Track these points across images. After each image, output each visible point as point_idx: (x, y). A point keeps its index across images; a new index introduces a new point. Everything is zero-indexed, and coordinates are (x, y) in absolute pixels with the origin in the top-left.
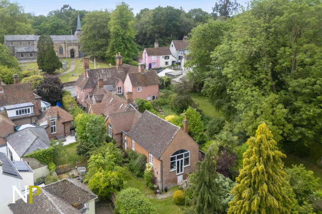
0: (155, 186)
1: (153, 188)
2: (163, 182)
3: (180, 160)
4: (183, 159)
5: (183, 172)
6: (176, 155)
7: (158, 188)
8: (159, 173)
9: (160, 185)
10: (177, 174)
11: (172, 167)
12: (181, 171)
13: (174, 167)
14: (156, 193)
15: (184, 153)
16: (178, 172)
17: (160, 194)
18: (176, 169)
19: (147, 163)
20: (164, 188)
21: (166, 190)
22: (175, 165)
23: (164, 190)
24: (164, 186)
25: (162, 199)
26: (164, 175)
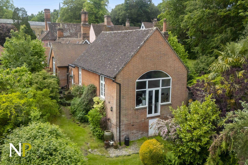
0: (106, 133)
1: (102, 138)
2: (123, 127)
3: (154, 90)
4: (160, 89)
5: (158, 114)
6: (147, 80)
7: (112, 137)
8: (114, 109)
9: (115, 131)
10: (148, 116)
11: (139, 102)
12: (156, 112)
13: (143, 101)
14: (108, 146)
15: (161, 79)
16: (150, 112)
17: (116, 147)
18: (147, 105)
19: (96, 96)
20: (122, 138)
21: (127, 143)
22: (145, 99)
23: (123, 142)
24: (124, 134)
25: (117, 156)
26: (123, 112)
